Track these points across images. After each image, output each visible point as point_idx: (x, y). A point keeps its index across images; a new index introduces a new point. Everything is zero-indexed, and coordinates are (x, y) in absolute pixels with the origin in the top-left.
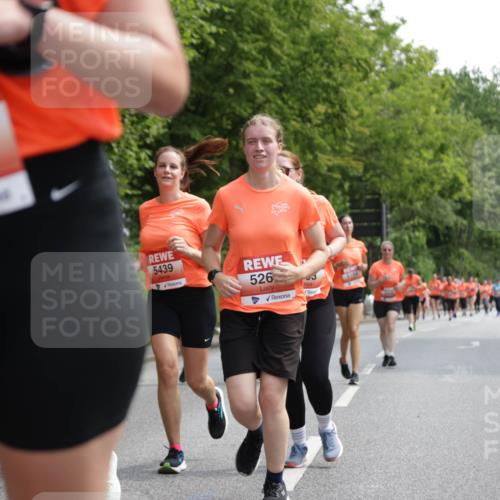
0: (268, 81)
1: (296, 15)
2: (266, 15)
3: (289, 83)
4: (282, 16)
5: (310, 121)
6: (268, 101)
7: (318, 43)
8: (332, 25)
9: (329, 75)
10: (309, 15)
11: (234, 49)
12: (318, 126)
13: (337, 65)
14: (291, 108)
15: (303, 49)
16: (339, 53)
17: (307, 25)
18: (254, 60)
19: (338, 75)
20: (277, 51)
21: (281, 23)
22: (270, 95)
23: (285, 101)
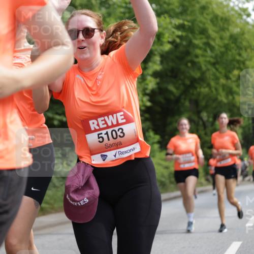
0: (208, 59)
1: (221, 24)
2: (207, 26)
3: (219, 60)
4: (214, 25)
5: (230, 79)
6: (208, 70)
7: (234, 38)
8: (241, 29)
9: (240, 55)
10: (229, 25)
11: (190, 43)
12: (234, 81)
13: (244, 49)
14: (220, 73)
15: (226, 42)
16: (245, 43)
17: (228, 29)
18: (200, 48)
19: (244, 55)
20: (212, 43)
21: (214, 28)
22: (209, 67)
23: (217, 69)
